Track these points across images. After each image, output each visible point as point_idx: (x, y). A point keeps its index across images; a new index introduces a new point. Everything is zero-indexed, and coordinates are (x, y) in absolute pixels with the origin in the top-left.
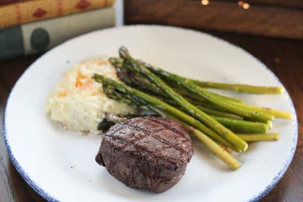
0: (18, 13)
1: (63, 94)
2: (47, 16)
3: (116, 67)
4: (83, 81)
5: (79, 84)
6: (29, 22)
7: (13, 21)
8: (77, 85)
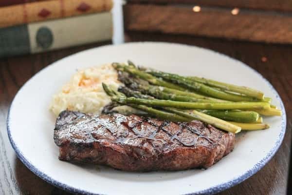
0: (25, 12)
1: (66, 91)
2: (52, 16)
3: (118, 71)
4: (86, 82)
5: (82, 84)
6: (35, 22)
7: (20, 20)
8: (80, 85)
